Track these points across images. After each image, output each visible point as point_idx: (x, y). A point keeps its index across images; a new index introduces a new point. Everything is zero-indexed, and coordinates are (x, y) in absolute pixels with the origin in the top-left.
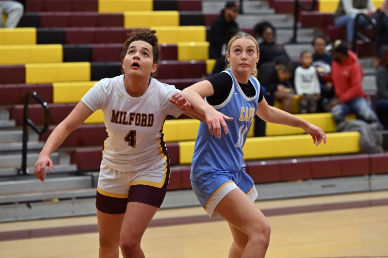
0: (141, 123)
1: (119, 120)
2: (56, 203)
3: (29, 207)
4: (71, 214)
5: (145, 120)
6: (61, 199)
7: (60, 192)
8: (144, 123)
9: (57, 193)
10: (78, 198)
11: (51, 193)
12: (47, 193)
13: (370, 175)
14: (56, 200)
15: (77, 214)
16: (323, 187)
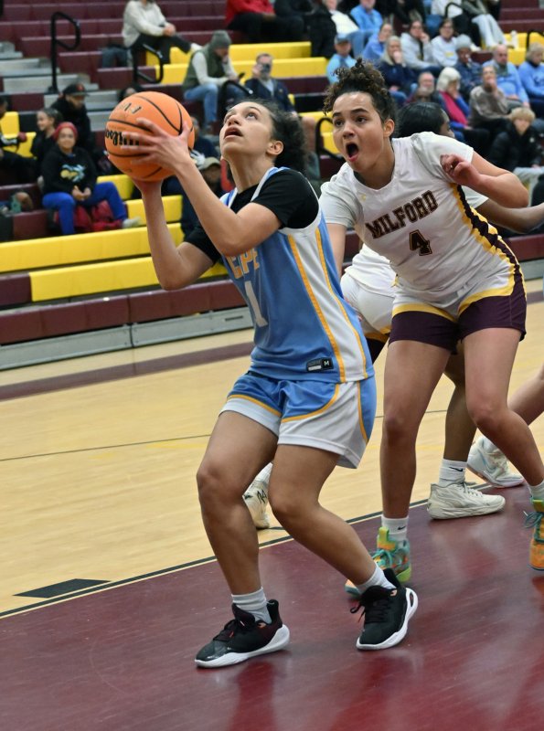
0: (417, 213)
1: (383, 230)
5: (422, 205)
8: (421, 210)
16: (227, 320)
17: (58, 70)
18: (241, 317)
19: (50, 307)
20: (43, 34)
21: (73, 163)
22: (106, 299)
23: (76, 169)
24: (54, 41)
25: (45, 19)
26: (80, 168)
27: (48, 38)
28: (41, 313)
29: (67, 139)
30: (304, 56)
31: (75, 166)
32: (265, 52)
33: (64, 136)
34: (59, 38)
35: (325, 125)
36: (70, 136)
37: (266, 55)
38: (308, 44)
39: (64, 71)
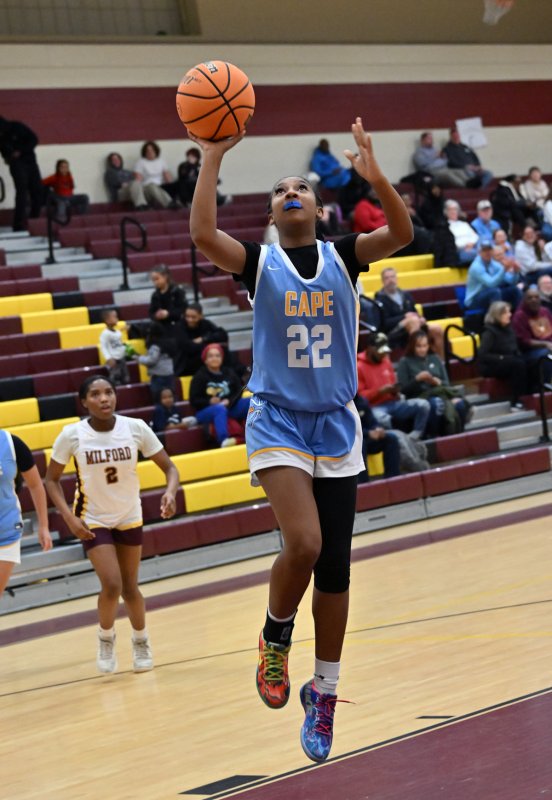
2: (46, 585)
3: (12, 594)
4: (67, 597)
6: (50, 579)
7: (49, 570)
9: (44, 571)
10: (72, 575)
11: (37, 572)
12: (32, 573)
13: (425, 498)
14: (46, 581)
15: (73, 596)
16: (371, 520)
17: (200, 295)
18: (383, 517)
19: (203, 517)
20: (184, 261)
21: (218, 379)
22: (256, 507)
23: (221, 385)
24: (195, 269)
25: (187, 248)
26: (224, 385)
27: (189, 266)
28: (195, 524)
29: (215, 358)
30: (428, 267)
31: (221, 382)
32: (388, 266)
33: (211, 356)
34: (199, 264)
35: (452, 331)
36: (217, 356)
37: (390, 269)
38: (430, 257)
39: (206, 296)
